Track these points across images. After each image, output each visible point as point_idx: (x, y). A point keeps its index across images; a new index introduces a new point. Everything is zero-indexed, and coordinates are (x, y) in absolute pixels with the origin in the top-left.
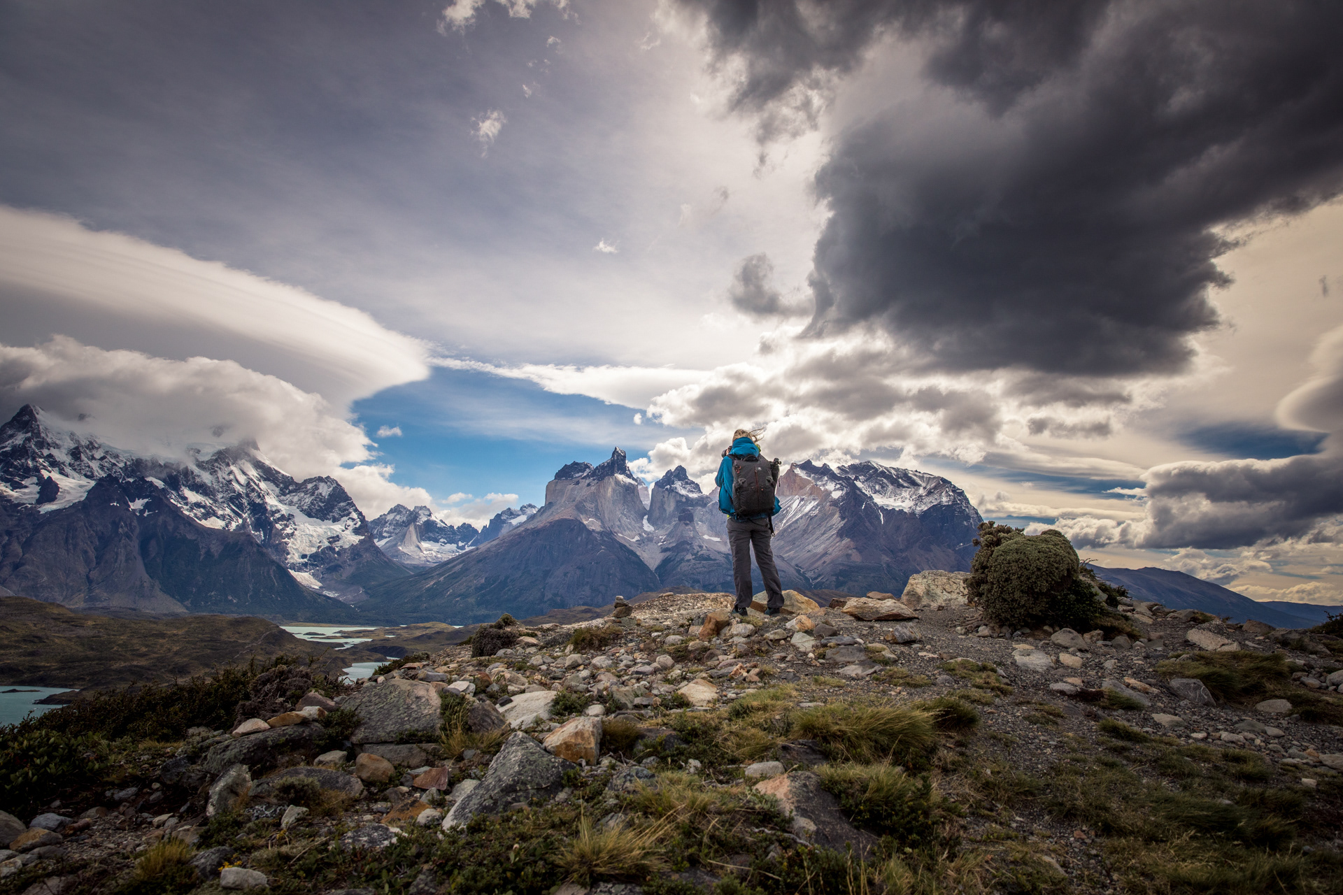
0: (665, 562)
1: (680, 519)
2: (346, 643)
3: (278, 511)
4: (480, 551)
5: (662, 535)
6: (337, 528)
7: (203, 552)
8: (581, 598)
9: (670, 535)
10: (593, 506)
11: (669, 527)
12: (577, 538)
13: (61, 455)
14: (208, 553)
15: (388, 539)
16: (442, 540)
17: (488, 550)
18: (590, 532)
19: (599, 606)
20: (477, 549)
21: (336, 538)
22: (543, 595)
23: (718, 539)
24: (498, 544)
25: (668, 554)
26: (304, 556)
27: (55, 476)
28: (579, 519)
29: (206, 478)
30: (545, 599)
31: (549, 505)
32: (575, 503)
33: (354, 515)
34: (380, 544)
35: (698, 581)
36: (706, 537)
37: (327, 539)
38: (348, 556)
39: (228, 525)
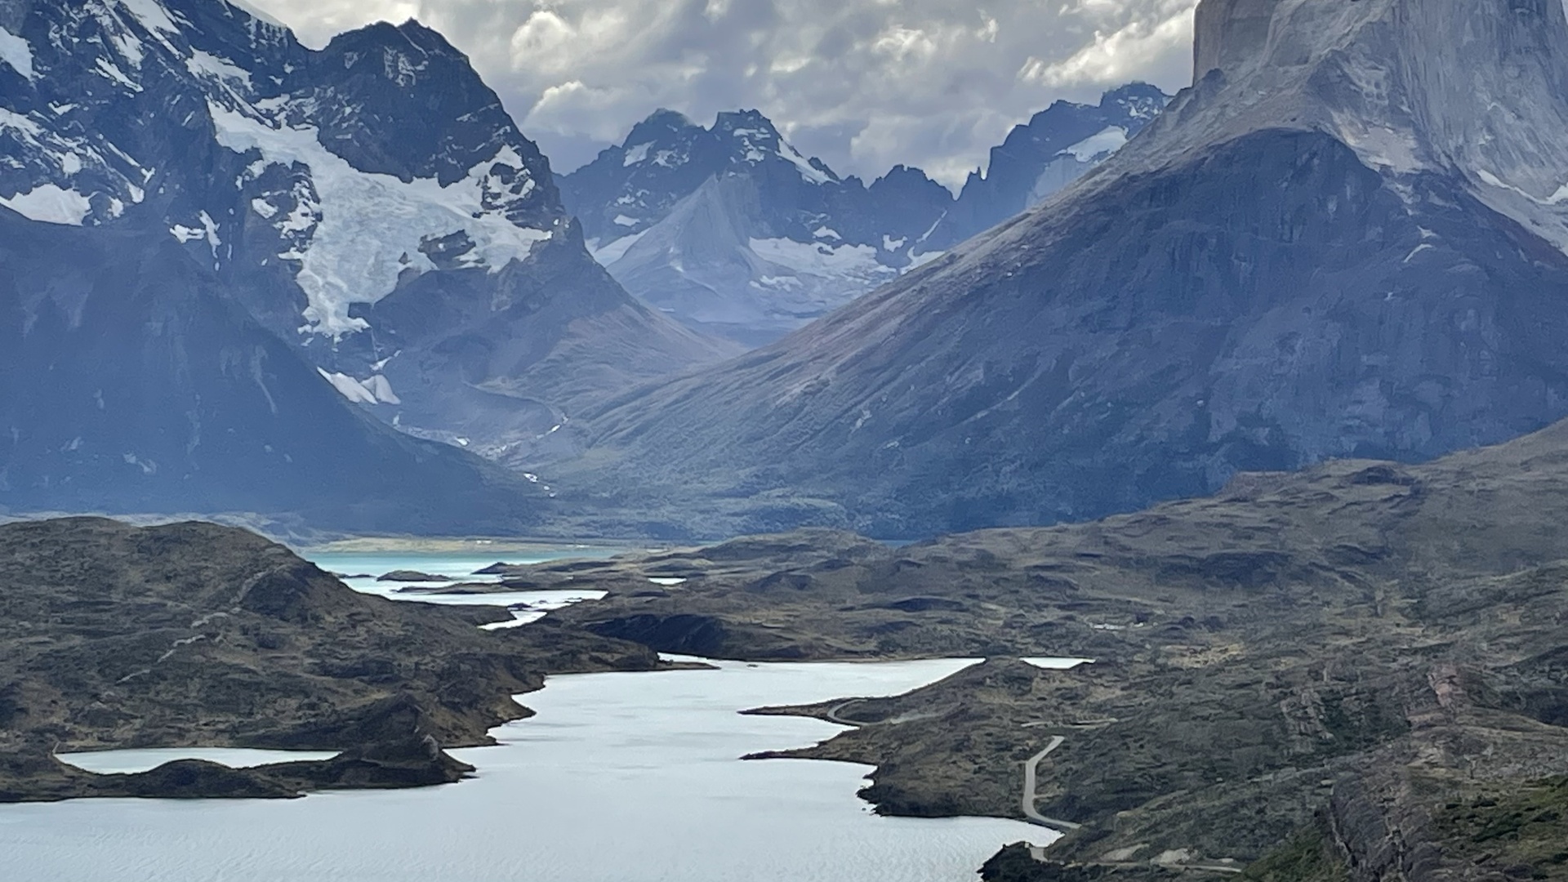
2: (521, 607)
3: (255, 154)
4: (961, 266)
6: (457, 202)
8: (1348, 430)
10: (1380, 75)
12: (1323, 205)
14: (48, 309)
15: (633, 239)
16: (822, 232)
17: (992, 264)
18: (1373, 179)
19: (1417, 457)
20: (952, 259)
21: (459, 241)
22: (1203, 420)
24: (1024, 239)
26: (354, 311)
28: (1327, 128)
30: (1214, 438)
31: (1210, 80)
32: (1309, 69)
33: (508, 156)
34: (606, 254)
37: (427, 246)
38: (502, 300)
39: (98, 207)
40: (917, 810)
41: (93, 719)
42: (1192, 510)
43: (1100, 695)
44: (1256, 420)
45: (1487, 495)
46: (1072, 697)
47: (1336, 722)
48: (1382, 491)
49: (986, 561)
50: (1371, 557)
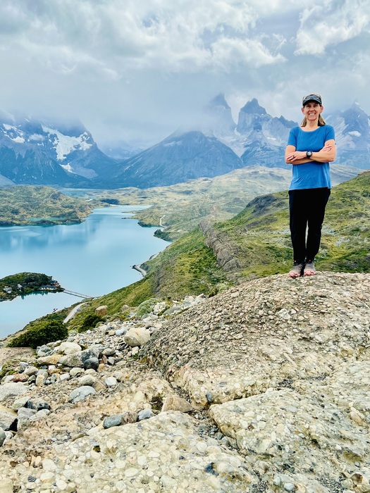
0: (247, 152)
1: (254, 129)
3: (48, 133)
5: (245, 137)
6: (79, 140)
7: (17, 154)
9: (249, 138)
11: (249, 133)
14: (19, 155)
18: (206, 138)
19: (211, 177)
21: (79, 146)
22: (183, 172)
23: (275, 139)
25: (248, 148)
26: (64, 156)
28: (200, 130)
30: (185, 174)
33: (86, 133)
35: (263, 162)
36: (268, 138)
37: (74, 147)
38: (86, 154)
39: (26, 140)
40: (146, 225)
41: (30, 214)
42: (182, 185)
43: (170, 210)
44: (190, 172)
45: (220, 182)
46: (166, 210)
47: (201, 213)
48: (207, 182)
49: (154, 192)
50: (206, 191)
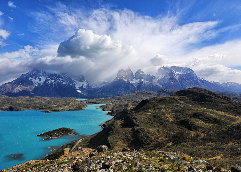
0: (138, 86)
3: (74, 81)
5: (137, 81)
13: (41, 74)
17: (108, 85)
18: (125, 81)
21: (83, 85)
26: (79, 88)
27: (41, 77)
28: (123, 79)
29: (62, 76)
31: (117, 77)
33: (86, 81)
39: (66, 83)
40: (105, 111)
41: (66, 107)
46: (112, 105)
49: (108, 99)
